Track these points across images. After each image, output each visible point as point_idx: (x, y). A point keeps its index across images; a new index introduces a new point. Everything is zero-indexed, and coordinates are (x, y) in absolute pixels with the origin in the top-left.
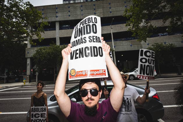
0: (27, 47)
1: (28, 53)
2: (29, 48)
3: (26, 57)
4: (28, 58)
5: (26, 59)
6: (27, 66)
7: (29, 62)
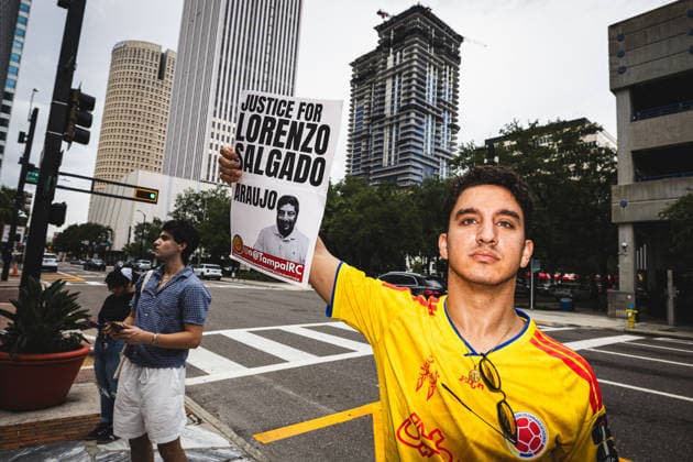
0: (616, 183)
1: (624, 205)
2: (627, 187)
3: (613, 221)
4: (625, 224)
5: (615, 228)
6: (618, 256)
7: (626, 238)
